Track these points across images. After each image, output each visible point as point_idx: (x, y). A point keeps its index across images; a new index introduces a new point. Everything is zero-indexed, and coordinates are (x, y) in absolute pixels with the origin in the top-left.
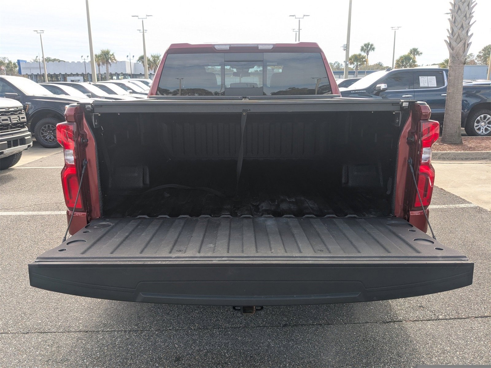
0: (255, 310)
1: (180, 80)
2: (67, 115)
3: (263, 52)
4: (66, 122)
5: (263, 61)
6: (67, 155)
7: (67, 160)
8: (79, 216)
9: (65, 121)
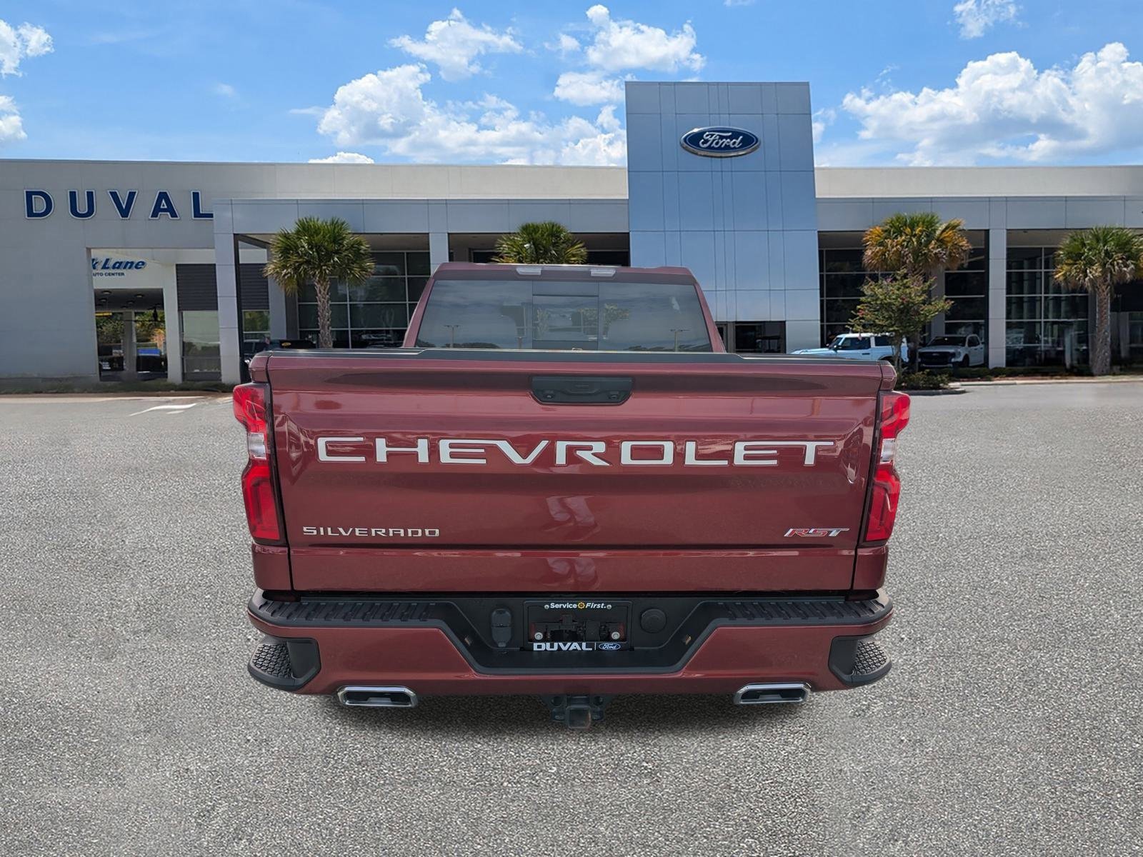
0: (590, 720)
1: (453, 329)
2: (254, 370)
3: (599, 281)
4: (251, 383)
5: (598, 296)
6: (252, 442)
7: (253, 451)
8: (273, 554)
9: (250, 381)
